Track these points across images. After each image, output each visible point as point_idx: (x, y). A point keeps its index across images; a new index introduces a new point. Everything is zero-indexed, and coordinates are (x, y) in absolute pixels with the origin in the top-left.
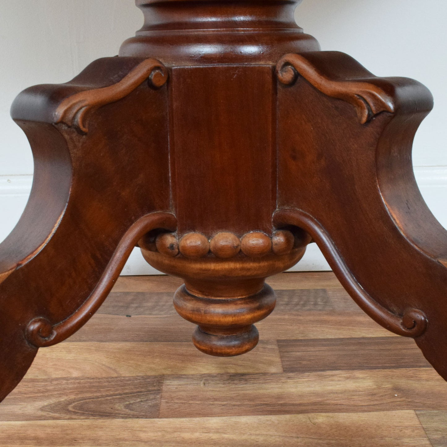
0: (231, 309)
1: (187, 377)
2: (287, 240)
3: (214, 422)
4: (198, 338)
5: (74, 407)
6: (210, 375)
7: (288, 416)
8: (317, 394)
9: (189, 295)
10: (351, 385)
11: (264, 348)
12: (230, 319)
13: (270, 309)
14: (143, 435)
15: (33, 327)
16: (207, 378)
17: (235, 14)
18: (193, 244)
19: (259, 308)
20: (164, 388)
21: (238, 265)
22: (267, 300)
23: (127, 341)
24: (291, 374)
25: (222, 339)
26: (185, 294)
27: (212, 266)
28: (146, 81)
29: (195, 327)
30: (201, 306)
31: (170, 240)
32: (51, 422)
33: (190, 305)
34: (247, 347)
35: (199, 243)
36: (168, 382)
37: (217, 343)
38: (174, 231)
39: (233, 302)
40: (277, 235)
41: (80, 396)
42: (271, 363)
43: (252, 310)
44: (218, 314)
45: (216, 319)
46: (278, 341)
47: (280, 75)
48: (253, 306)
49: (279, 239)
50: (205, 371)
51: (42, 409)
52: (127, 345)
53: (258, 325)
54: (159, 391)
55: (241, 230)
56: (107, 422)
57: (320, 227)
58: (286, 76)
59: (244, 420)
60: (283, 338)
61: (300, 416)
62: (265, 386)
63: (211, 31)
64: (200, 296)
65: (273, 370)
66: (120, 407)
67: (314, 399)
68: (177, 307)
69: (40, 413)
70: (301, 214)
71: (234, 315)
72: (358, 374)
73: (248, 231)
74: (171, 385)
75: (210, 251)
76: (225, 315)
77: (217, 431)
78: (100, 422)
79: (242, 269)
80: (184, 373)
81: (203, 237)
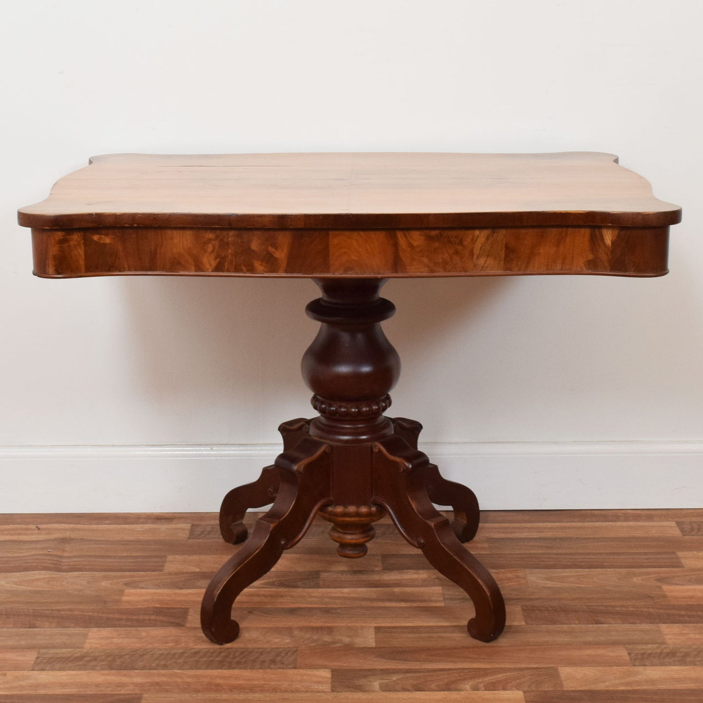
0: (354, 537)
1: (331, 571)
2: (377, 510)
3: (346, 590)
4: (339, 550)
5: (278, 584)
6: (344, 571)
7: (381, 589)
8: (397, 580)
9: (336, 530)
10: (415, 576)
11: (373, 558)
12: (354, 541)
13: (372, 537)
14: (313, 595)
15: (283, 543)
16: (342, 572)
17: (357, 424)
18: (339, 511)
19: (367, 537)
20: (321, 576)
21: (358, 519)
22: (371, 533)
23: (296, 553)
24: (386, 571)
25: (350, 550)
26: (334, 529)
27: (347, 519)
28: (324, 452)
29: (338, 544)
30: (342, 535)
31: (330, 509)
32: (269, 589)
33: (336, 535)
34: (362, 554)
35: (342, 510)
36: (322, 574)
37: (349, 552)
38: (332, 505)
39: (355, 534)
40: (373, 507)
41: (278, 579)
42: (376, 566)
43: (364, 537)
44: (349, 539)
45: (348, 541)
46: (383, 555)
47: (374, 449)
48: (364, 535)
49: (374, 509)
50: (341, 569)
51: (262, 584)
52: (297, 556)
53: (368, 545)
54: (318, 577)
55: (358, 505)
56: (295, 590)
57: (389, 506)
58: (376, 450)
59: (360, 589)
60: (384, 553)
61: (388, 588)
62: (372, 576)
63: (348, 430)
64: (341, 531)
65: (377, 569)
66: (299, 584)
67: (396, 582)
68: (330, 535)
69: (262, 586)
70: (382, 500)
71: (355, 539)
72: (421, 571)
73: (361, 506)
74: (324, 575)
75: (346, 513)
76: (352, 539)
77: (347, 593)
78: (292, 589)
79: (359, 520)
80: (330, 570)
81: (343, 508)
